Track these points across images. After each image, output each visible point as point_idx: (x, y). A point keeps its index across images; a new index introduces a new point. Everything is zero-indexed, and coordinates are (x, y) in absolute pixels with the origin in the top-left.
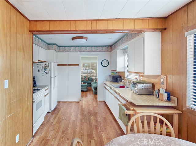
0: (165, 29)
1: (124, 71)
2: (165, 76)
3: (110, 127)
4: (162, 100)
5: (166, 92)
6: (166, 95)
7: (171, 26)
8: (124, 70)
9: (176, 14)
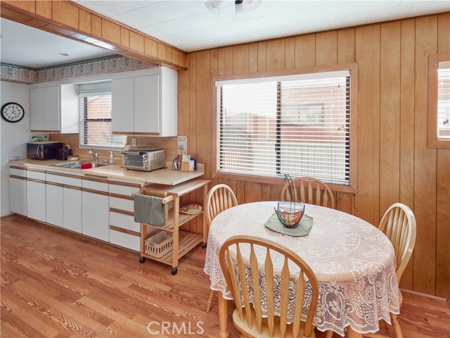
0: (186, 69)
1: (77, 132)
2: (186, 137)
3: (88, 256)
4: (188, 172)
5: (191, 159)
6: (192, 163)
7: (195, 67)
8: (78, 129)
9: (202, 53)
